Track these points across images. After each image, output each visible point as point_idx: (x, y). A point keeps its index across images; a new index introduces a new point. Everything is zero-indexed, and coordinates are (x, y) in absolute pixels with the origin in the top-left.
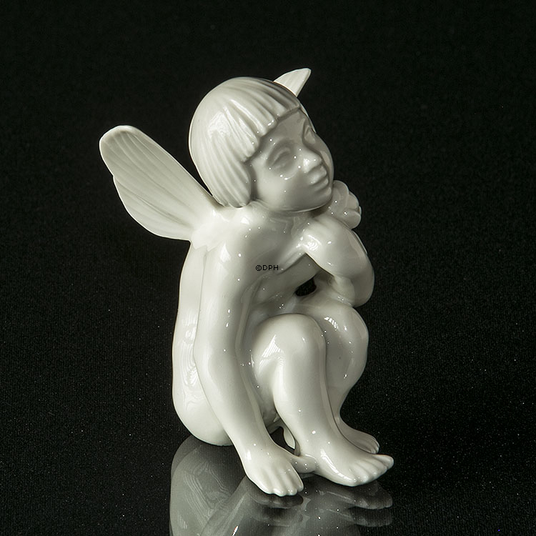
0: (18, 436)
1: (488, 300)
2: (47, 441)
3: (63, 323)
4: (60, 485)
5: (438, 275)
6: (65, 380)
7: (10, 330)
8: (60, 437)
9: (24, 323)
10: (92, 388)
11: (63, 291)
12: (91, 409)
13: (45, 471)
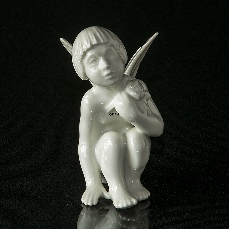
0: (23, 171)
1: (221, 114)
2: (35, 173)
3: (42, 123)
4: (41, 191)
5: (200, 103)
6: (43, 147)
7: (19, 126)
8: (41, 171)
9: (26, 123)
10: (54, 150)
11: (42, 109)
12: (54, 159)
13: (35, 185)
